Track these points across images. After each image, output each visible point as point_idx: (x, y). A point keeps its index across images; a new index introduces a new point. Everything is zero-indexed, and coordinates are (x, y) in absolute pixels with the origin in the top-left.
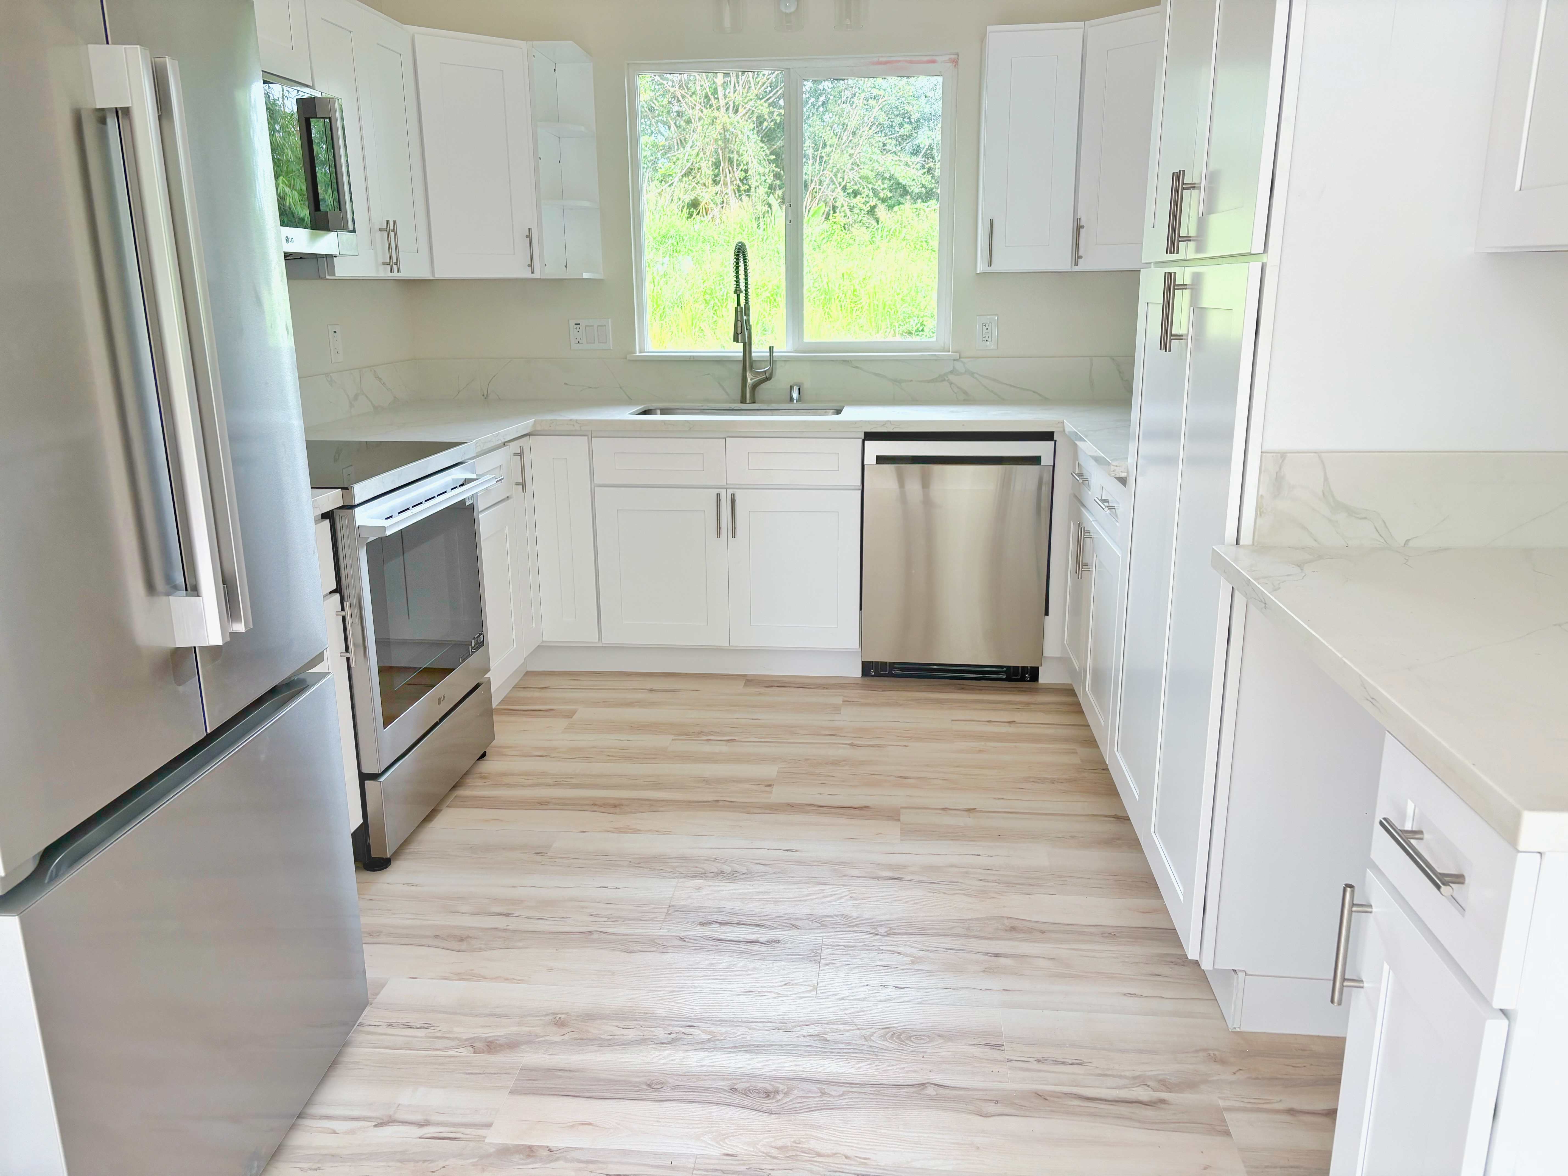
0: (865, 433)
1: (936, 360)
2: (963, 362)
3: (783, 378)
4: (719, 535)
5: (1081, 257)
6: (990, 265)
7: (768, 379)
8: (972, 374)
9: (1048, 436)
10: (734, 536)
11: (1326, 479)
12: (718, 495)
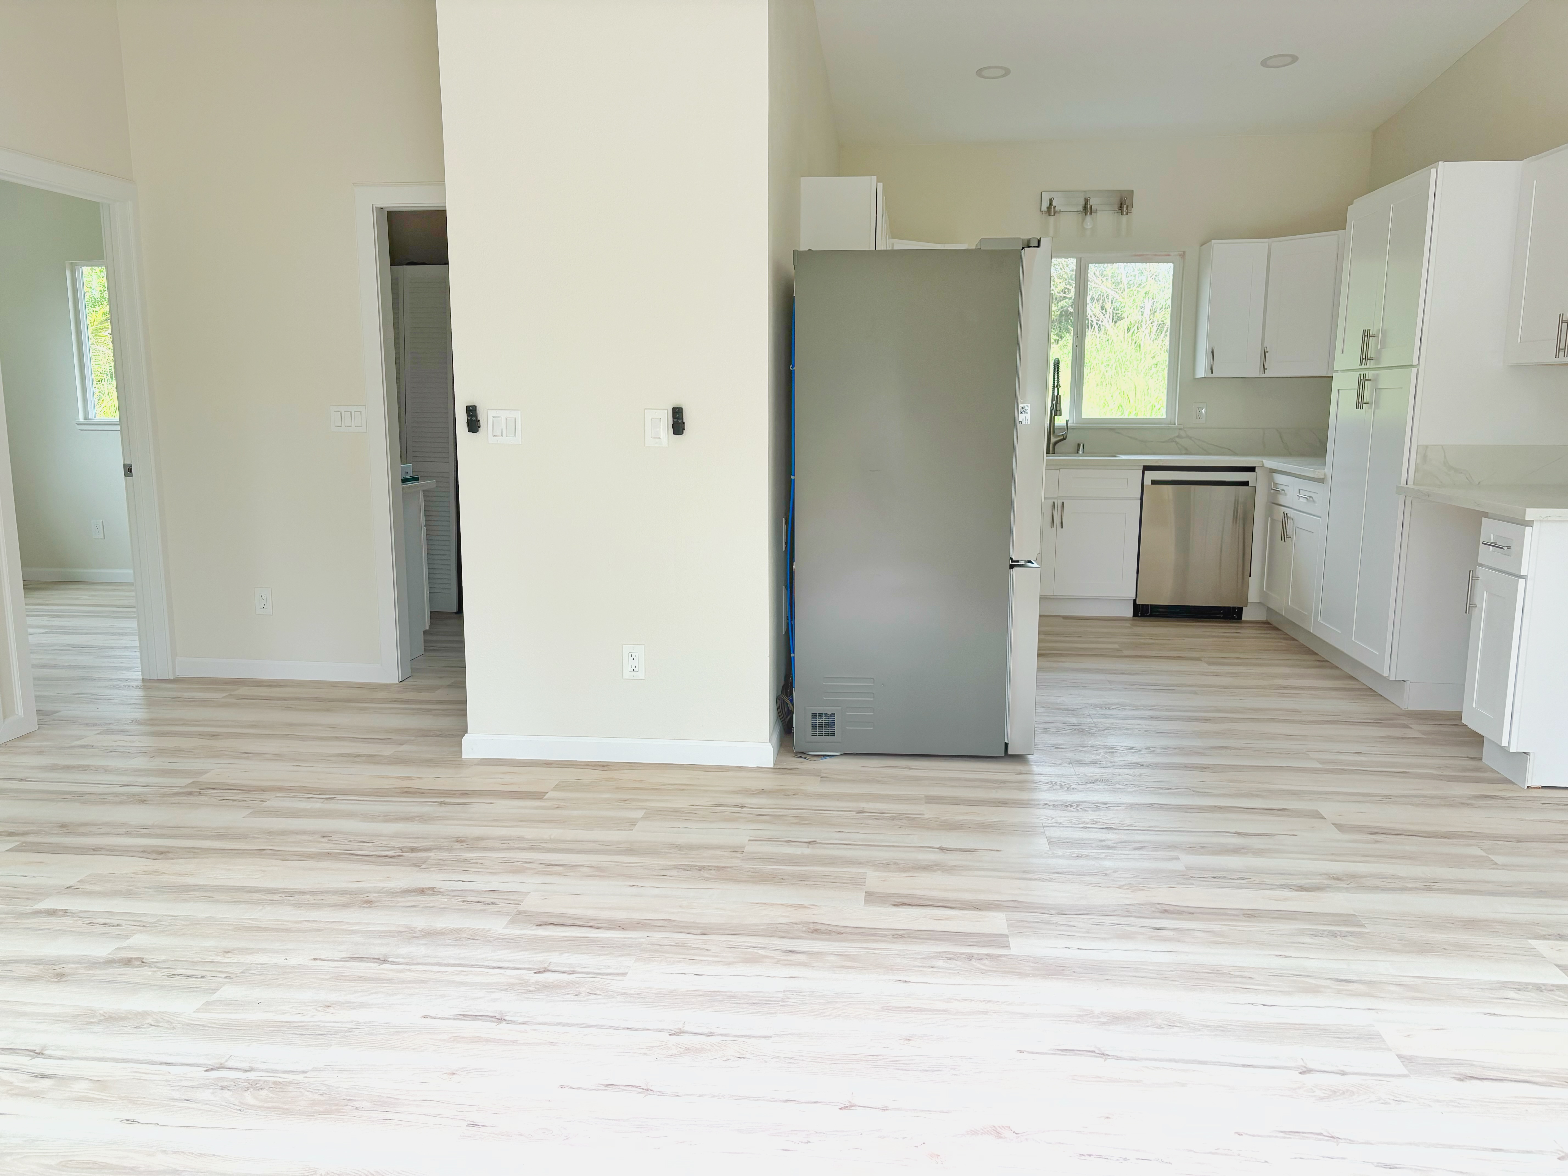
0: (1144, 466)
1: (1168, 429)
2: (1185, 431)
3: (1072, 438)
4: (1052, 527)
5: (1266, 369)
6: (1212, 373)
7: (1064, 439)
8: (1190, 438)
9: (1252, 469)
10: (1062, 527)
11: (1445, 457)
12: (1054, 503)
